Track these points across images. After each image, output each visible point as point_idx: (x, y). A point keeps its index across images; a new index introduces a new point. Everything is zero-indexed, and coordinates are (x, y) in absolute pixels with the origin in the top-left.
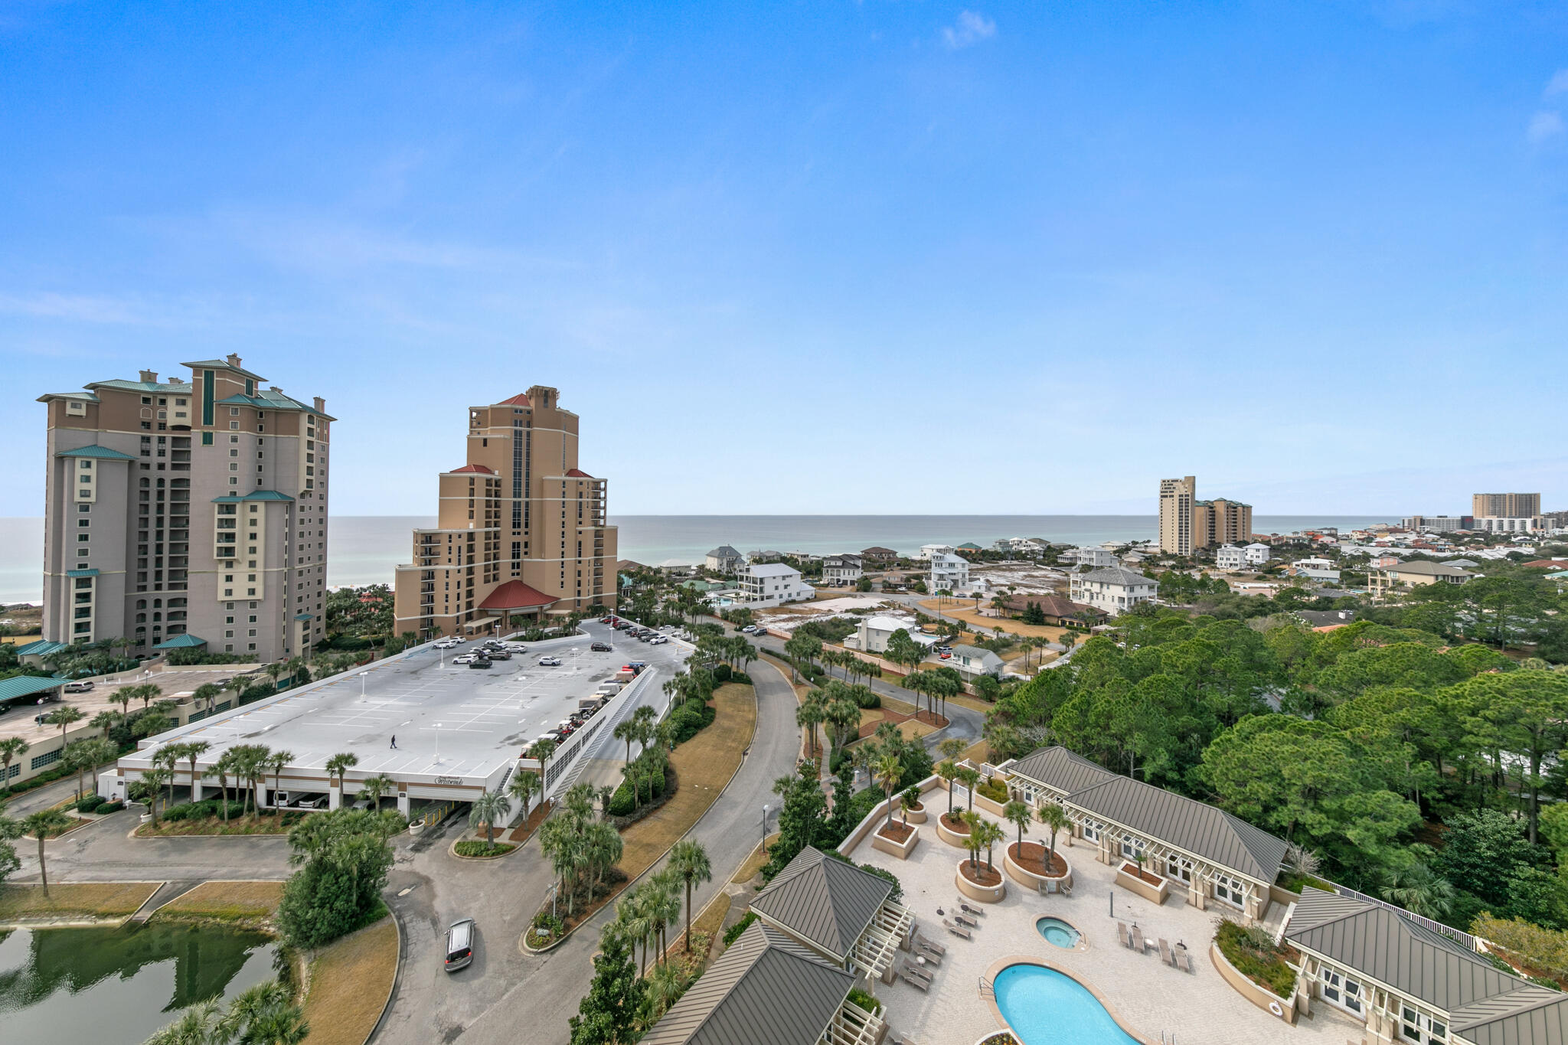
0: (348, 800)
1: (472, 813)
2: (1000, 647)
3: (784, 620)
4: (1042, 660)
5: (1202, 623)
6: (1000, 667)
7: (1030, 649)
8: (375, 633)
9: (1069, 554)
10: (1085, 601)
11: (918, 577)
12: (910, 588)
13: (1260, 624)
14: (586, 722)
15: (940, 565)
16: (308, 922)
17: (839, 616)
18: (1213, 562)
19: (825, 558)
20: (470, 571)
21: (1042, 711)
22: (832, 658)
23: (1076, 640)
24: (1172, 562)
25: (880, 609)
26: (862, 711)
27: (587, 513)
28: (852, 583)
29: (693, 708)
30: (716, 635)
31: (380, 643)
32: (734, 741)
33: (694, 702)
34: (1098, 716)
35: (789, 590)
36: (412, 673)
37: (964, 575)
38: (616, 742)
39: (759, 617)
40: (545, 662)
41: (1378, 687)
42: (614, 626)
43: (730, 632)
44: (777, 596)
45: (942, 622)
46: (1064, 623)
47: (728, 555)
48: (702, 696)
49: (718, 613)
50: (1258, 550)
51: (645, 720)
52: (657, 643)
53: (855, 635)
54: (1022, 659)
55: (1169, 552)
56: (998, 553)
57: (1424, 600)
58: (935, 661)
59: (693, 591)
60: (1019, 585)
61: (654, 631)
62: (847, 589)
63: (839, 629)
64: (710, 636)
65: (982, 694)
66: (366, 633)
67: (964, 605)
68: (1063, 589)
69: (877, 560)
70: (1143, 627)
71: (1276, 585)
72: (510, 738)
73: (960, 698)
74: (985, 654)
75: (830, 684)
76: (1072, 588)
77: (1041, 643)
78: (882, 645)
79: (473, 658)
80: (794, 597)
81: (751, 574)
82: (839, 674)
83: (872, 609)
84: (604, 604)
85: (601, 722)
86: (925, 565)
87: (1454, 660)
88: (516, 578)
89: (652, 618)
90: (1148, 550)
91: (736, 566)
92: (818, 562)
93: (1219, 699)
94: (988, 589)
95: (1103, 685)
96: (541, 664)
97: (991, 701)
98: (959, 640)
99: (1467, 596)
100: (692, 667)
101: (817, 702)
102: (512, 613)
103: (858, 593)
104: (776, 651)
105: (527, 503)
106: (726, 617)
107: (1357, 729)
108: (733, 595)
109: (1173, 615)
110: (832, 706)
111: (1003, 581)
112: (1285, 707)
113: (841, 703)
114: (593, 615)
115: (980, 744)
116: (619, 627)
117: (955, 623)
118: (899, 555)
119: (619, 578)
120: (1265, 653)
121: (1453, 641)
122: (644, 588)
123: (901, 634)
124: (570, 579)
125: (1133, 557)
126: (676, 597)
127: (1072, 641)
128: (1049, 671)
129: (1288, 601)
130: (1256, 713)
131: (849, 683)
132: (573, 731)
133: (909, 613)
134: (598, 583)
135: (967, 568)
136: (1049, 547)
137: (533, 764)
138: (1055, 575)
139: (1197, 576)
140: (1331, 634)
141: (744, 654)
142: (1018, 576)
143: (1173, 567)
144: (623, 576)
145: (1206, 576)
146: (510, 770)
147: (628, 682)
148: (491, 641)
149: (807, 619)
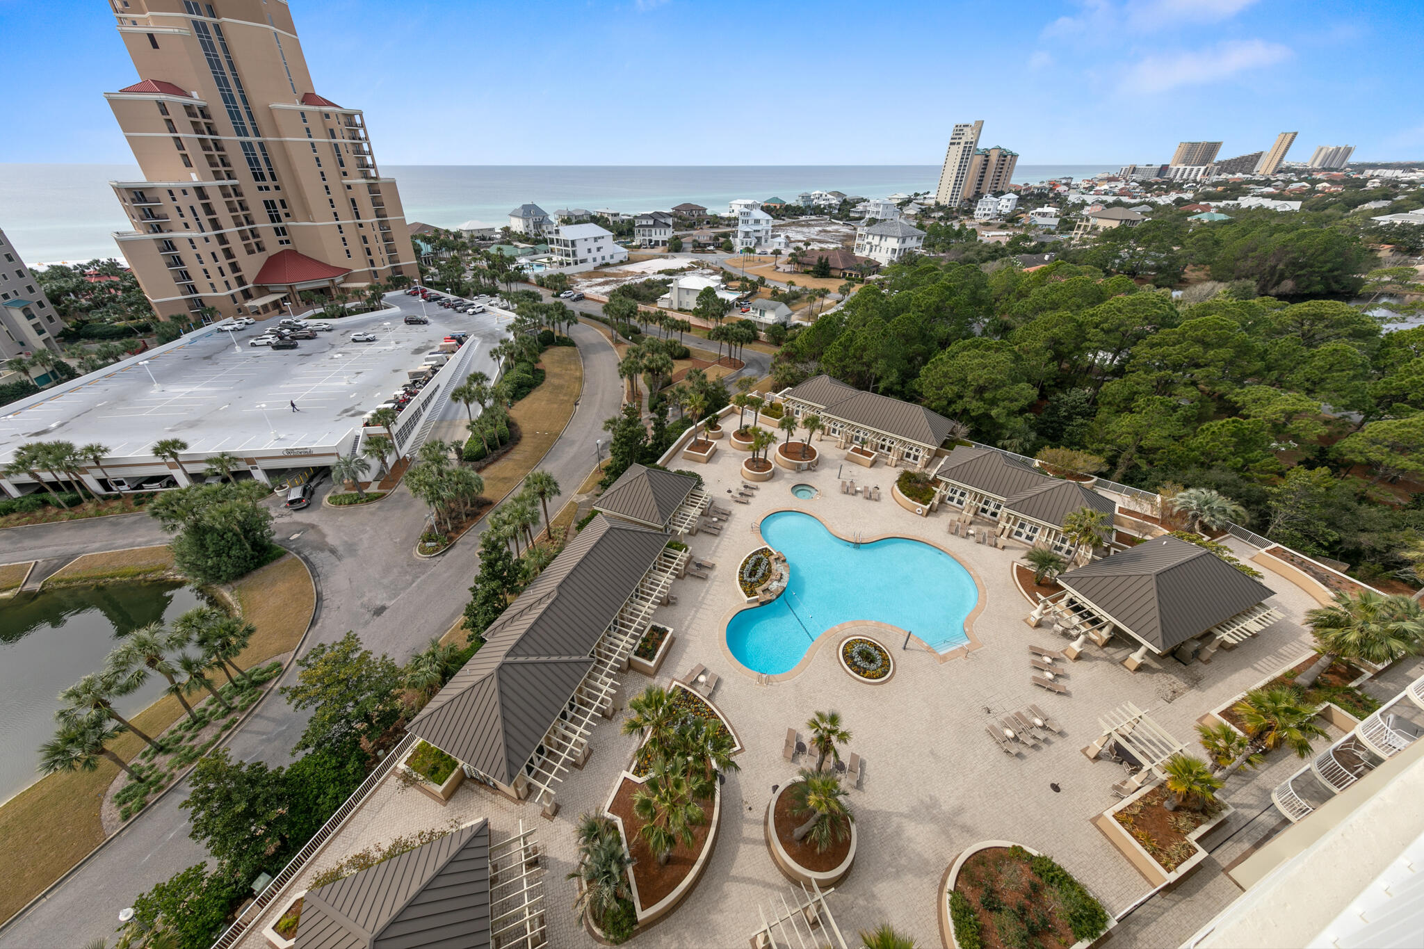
0: (196, 478)
1: (333, 474)
2: (790, 299)
3: (599, 284)
4: (822, 308)
5: (948, 269)
6: (789, 316)
7: (815, 300)
9: (860, 207)
10: (864, 254)
11: (726, 235)
12: (718, 247)
13: (989, 268)
14: (421, 391)
15: (746, 222)
16: (211, 568)
17: (652, 277)
18: (972, 212)
19: (636, 217)
20: (222, 239)
21: (815, 350)
22: (647, 318)
23: (852, 290)
24: (941, 214)
25: (690, 269)
26: (674, 361)
27: (350, 160)
28: (664, 243)
29: (524, 371)
30: (534, 301)
31: (146, 329)
32: (565, 395)
33: (522, 365)
34: (856, 350)
35: (602, 252)
36: (205, 358)
37: (767, 232)
38: (455, 405)
39: (575, 282)
40: (358, 338)
41: (1049, 312)
42: (424, 297)
43: (547, 298)
44: (590, 260)
45: (745, 279)
46: (845, 274)
47: (534, 215)
48: (530, 360)
49: (533, 279)
50: (1009, 200)
51: (479, 384)
52: (474, 313)
53: (667, 296)
54: (807, 309)
55: (942, 203)
56: (799, 208)
57: (1105, 242)
58: (737, 315)
59: (502, 257)
60: (813, 240)
61: (469, 301)
62: (659, 250)
63: (653, 290)
64: (527, 303)
65: (773, 340)
67: (765, 262)
68: (849, 243)
69: (688, 218)
70: (904, 275)
71: (1011, 233)
72: (346, 411)
73: (754, 345)
74: (778, 306)
75: (646, 340)
76: (857, 241)
77: (824, 293)
78: (692, 303)
79: (271, 338)
80: (608, 260)
81: (562, 236)
82: (654, 331)
83: (683, 270)
84: (405, 274)
85: (436, 390)
86: (732, 222)
87: (1104, 288)
88: (286, 246)
89: (464, 288)
90: (926, 202)
91: (544, 228)
92: (629, 221)
93: (942, 329)
94: (787, 245)
95: (864, 326)
96: (354, 340)
97: (779, 345)
98: (759, 294)
99: (1133, 238)
100: (515, 334)
101: (636, 357)
102: (298, 288)
103: (670, 254)
104: (595, 314)
105: (261, 144)
106: (541, 283)
107: (1024, 344)
108: (545, 260)
109: (930, 262)
110: (648, 359)
111: (800, 237)
112: (984, 332)
113: (656, 356)
114: (396, 288)
115: (767, 379)
116: (430, 299)
117: (755, 279)
118: (709, 212)
119: (415, 244)
120: (985, 291)
121: (1108, 274)
122: (446, 255)
123: (709, 292)
124: (355, 245)
125: (912, 210)
126: (484, 264)
127: (848, 291)
128: (826, 317)
129: (1015, 247)
130: (964, 338)
131: (663, 339)
132: (409, 400)
133: (716, 272)
134: (391, 250)
135: (771, 224)
136: (845, 201)
137: (379, 430)
138: (845, 230)
139: (956, 226)
140: (1035, 273)
141: (564, 319)
142: (813, 232)
143: (941, 219)
144: (418, 241)
145: (963, 226)
146: (357, 437)
147: (454, 352)
148: (286, 320)
149: (622, 281)
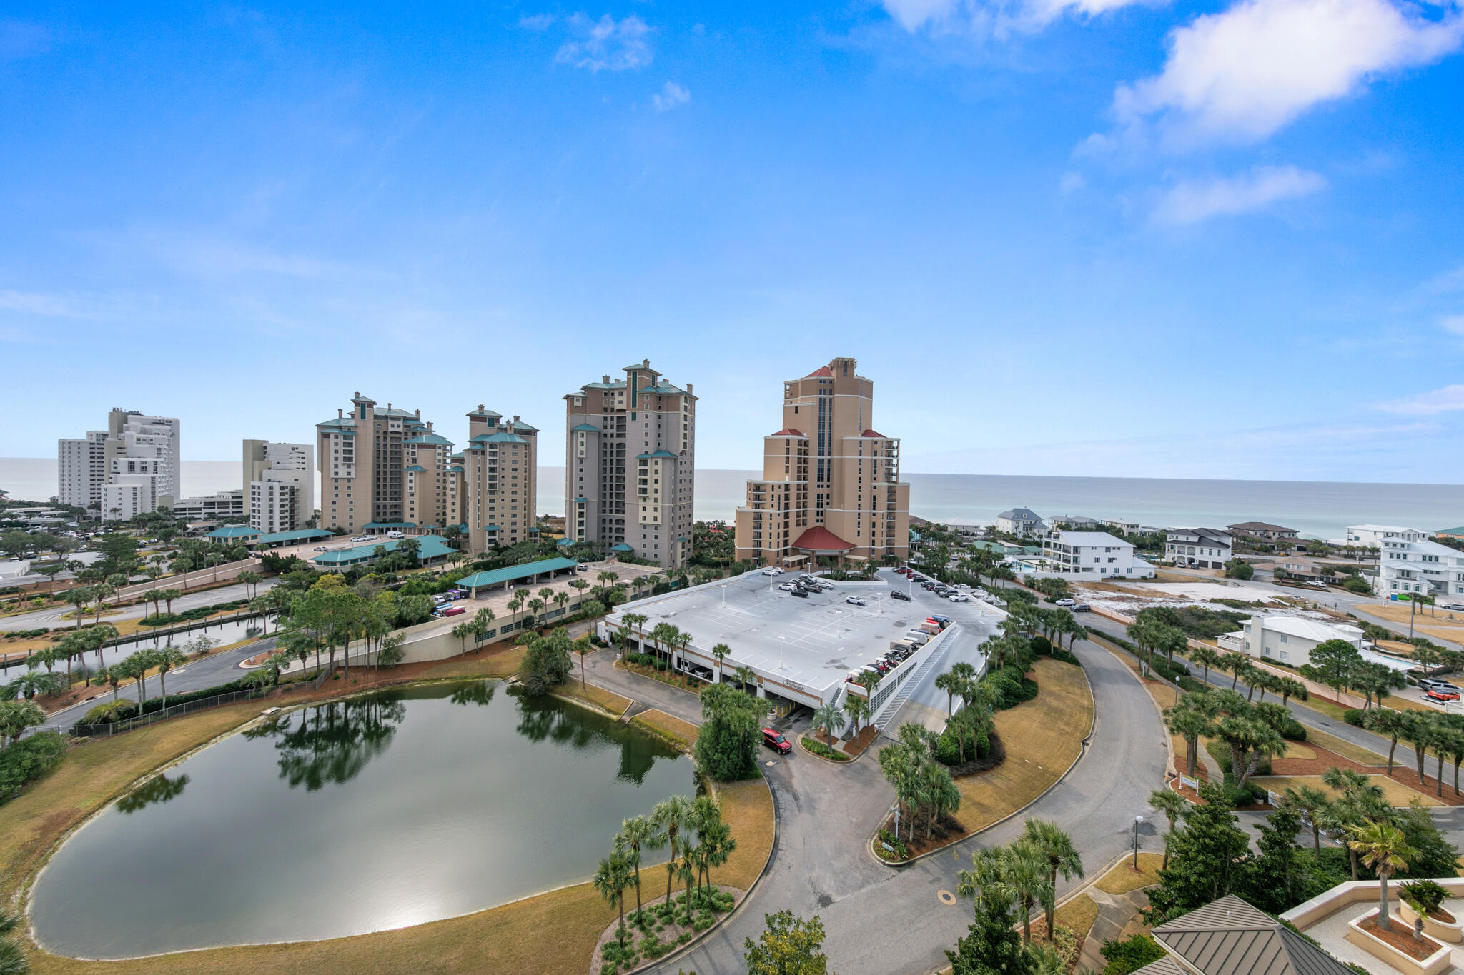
0: (725, 678)
1: (814, 716)
3: (1111, 599)
8: (722, 556)
11: (1351, 570)
12: (1334, 584)
14: (900, 663)
15: (1400, 556)
17: (1202, 605)
19: (1169, 532)
20: (787, 515)
22: (1207, 658)
25: (1274, 605)
27: (881, 471)
28: (1216, 565)
31: (726, 564)
33: (1011, 669)
35: (1115, 564)
36: (753, 591)
39: (1076, 591)
40: (851, 600)
42: (909, 577)
43: (1041, 602)
44: (1097, 567)
47: (1026, 518)
49: (1021, 579)
51: (965, 676)
52: (957, 601)
53: (1239, 635)
59: (989, 552)
61: (951, 588)
62: (1208, 572)
63: (1208, 622)
64: (1020, 603)
66: (716, 556)
69: (1260, 539)
72: (833, 661)
78: (1299, 656)
79: (793, 587)
80: (1123, 573)
81: (1062, 541)
82: (1218, 682)
83: (1259, 604)
84: (896, 555)
85: (913, 666)
88: (820, 524)
89: (948, 575)
91: (1037, 531)
92: (1157, 534)
96: (848, 601)
100: (1006, 633)
102: (818, 553)
103: (1229, 580)
104: (1106, 632)
105: (829, 460)
106: (1032, 584)
108: (1038, 562)
114: (887, 564)
116: (915, 580)
118: (1301, 536)
119: (909, 532)
122: (933, 544)
123: (1339, 648)
124: (866, 529)
126: (968, 556)
133: (1339, 620)
134: (890, 535)
137: (859, 689)
141: (1068, 630)
144: (913, 530)
146: (839, 690)
147: (934, 634)
148: (804, 575)
149: (1148, 602)
